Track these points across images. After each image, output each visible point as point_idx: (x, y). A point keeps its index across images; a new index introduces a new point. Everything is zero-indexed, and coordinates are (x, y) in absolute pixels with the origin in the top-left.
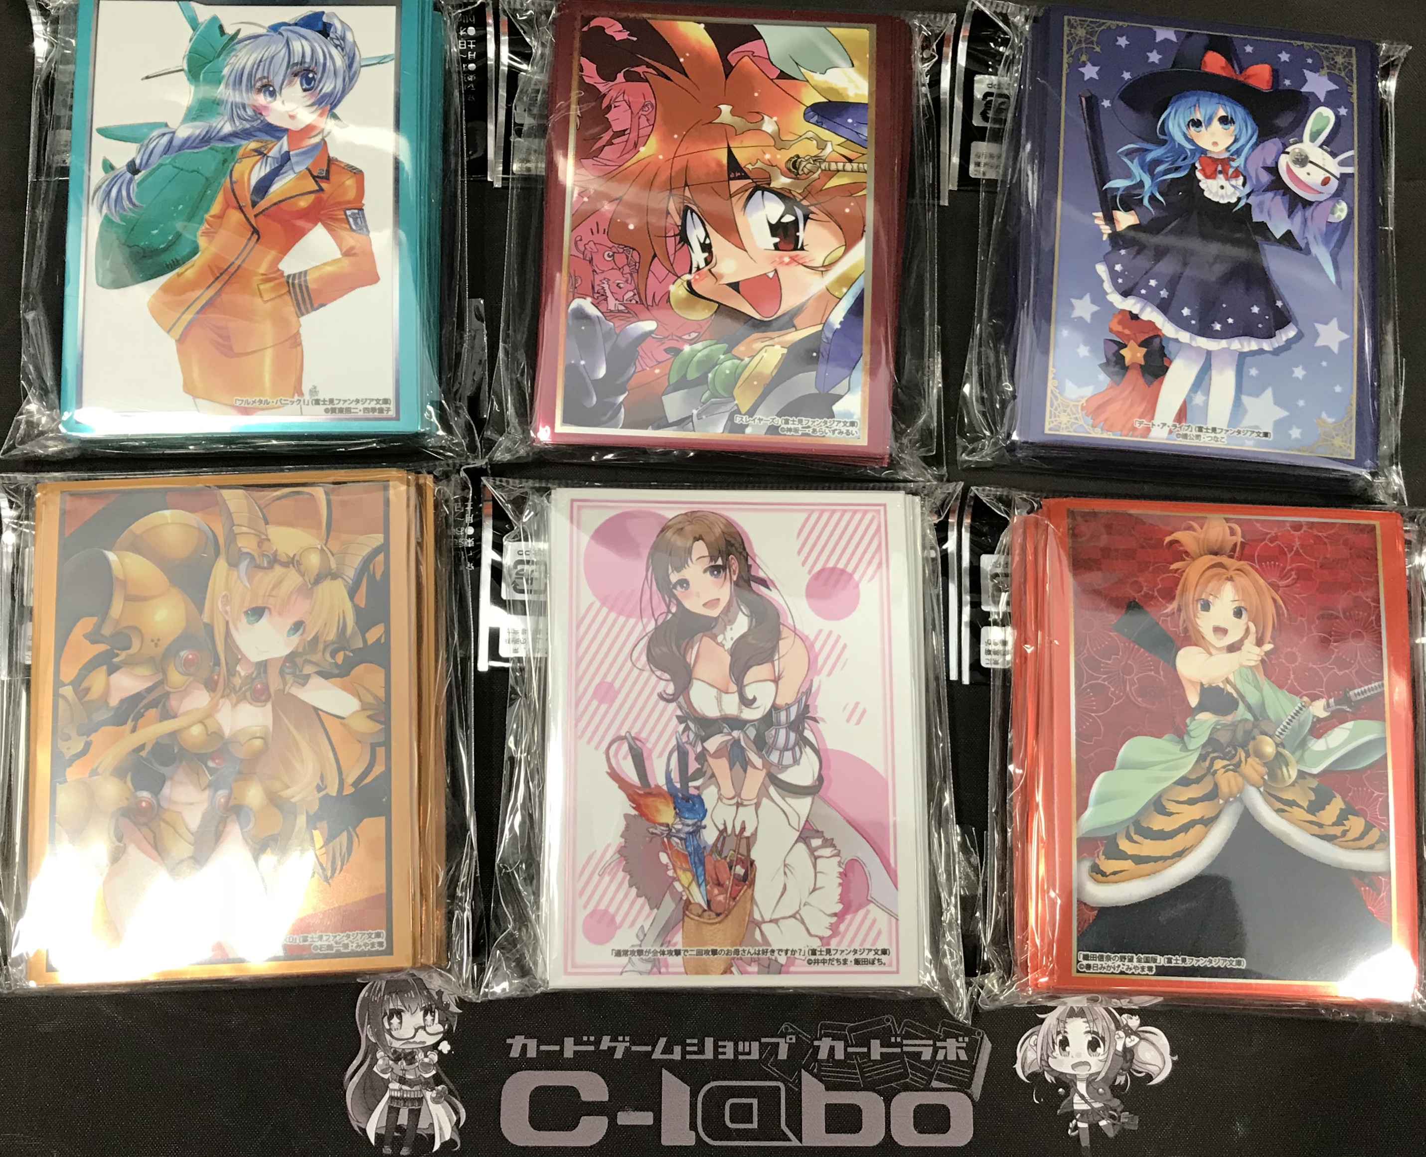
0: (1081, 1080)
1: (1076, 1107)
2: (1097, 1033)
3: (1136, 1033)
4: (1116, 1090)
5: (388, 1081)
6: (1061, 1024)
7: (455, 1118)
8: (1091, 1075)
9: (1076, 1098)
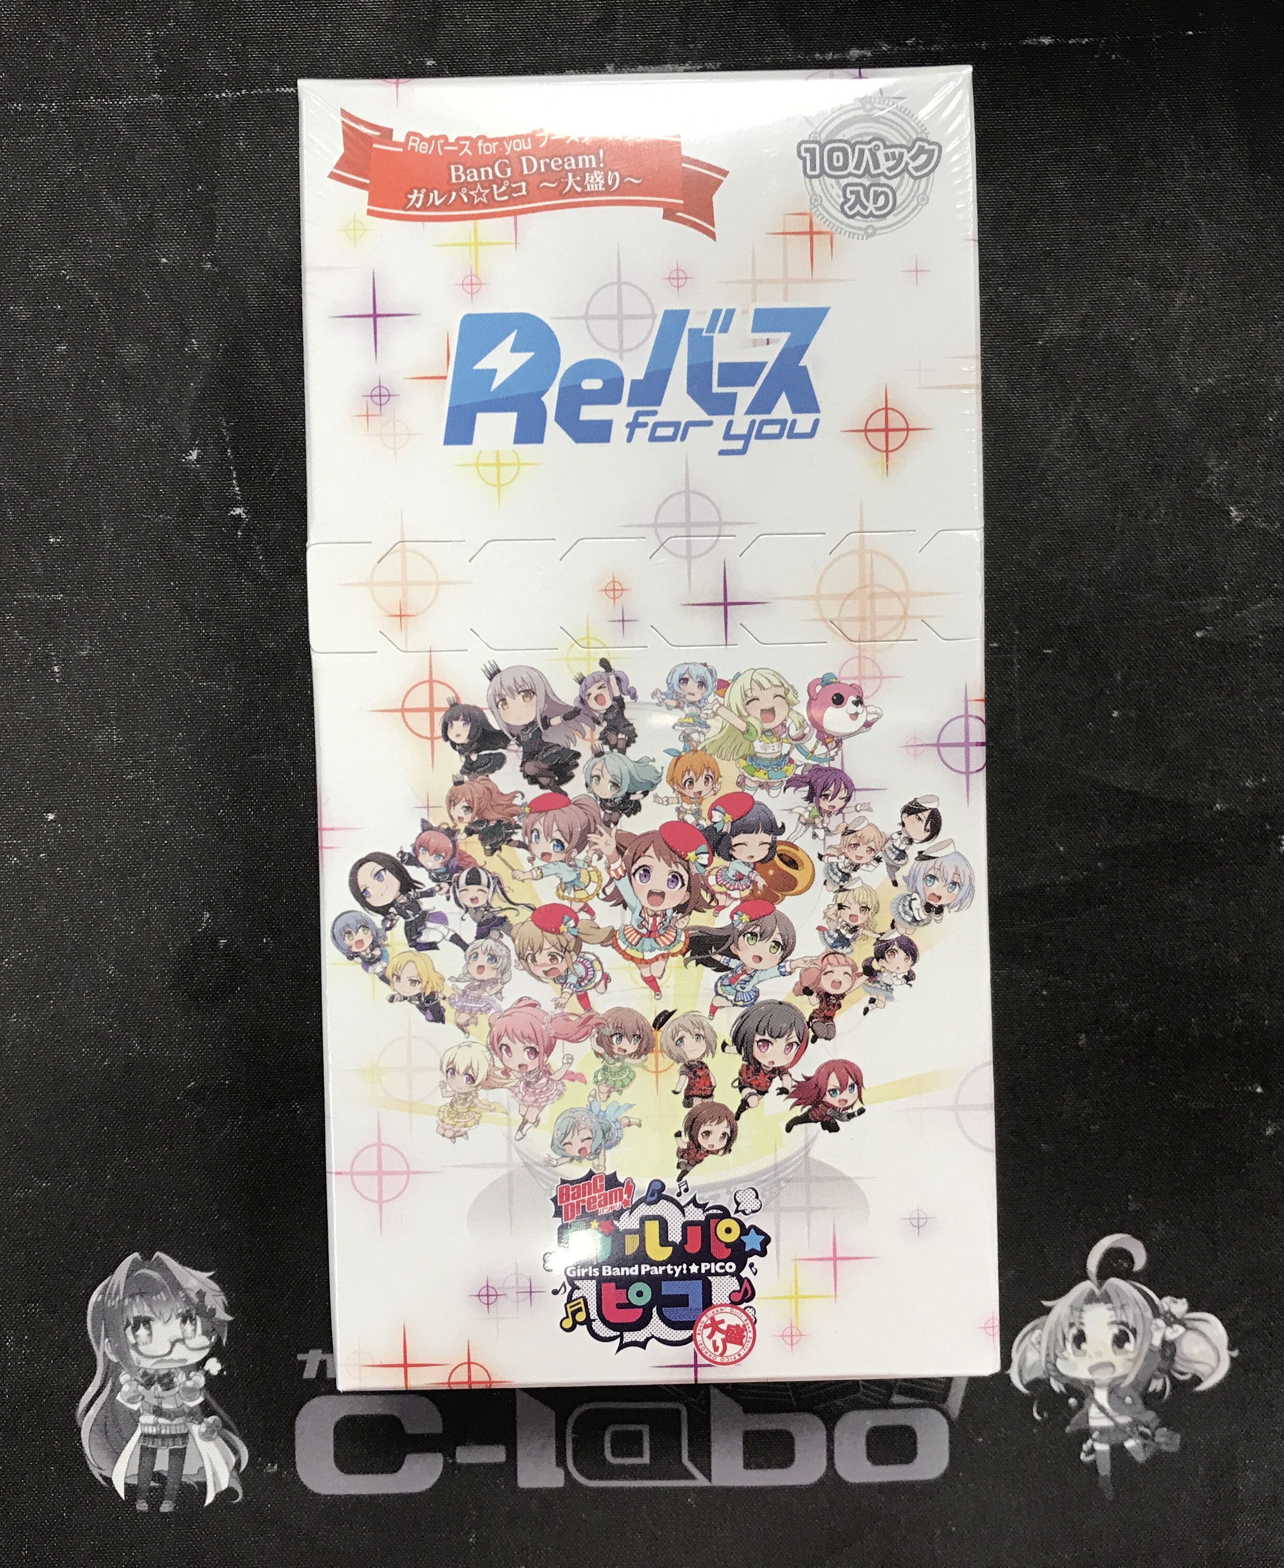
0: (1101, 1386)
1: (1093, 1423)
2: (1126, 1324)
3: (1181, 1322)
4: (1149, 1399)
5: (138, 1413)
6: (1077, 1314)
7: (233, 1460)
8: (1114, 1380)
9: (1093, 1411)
